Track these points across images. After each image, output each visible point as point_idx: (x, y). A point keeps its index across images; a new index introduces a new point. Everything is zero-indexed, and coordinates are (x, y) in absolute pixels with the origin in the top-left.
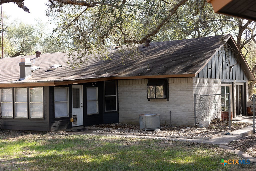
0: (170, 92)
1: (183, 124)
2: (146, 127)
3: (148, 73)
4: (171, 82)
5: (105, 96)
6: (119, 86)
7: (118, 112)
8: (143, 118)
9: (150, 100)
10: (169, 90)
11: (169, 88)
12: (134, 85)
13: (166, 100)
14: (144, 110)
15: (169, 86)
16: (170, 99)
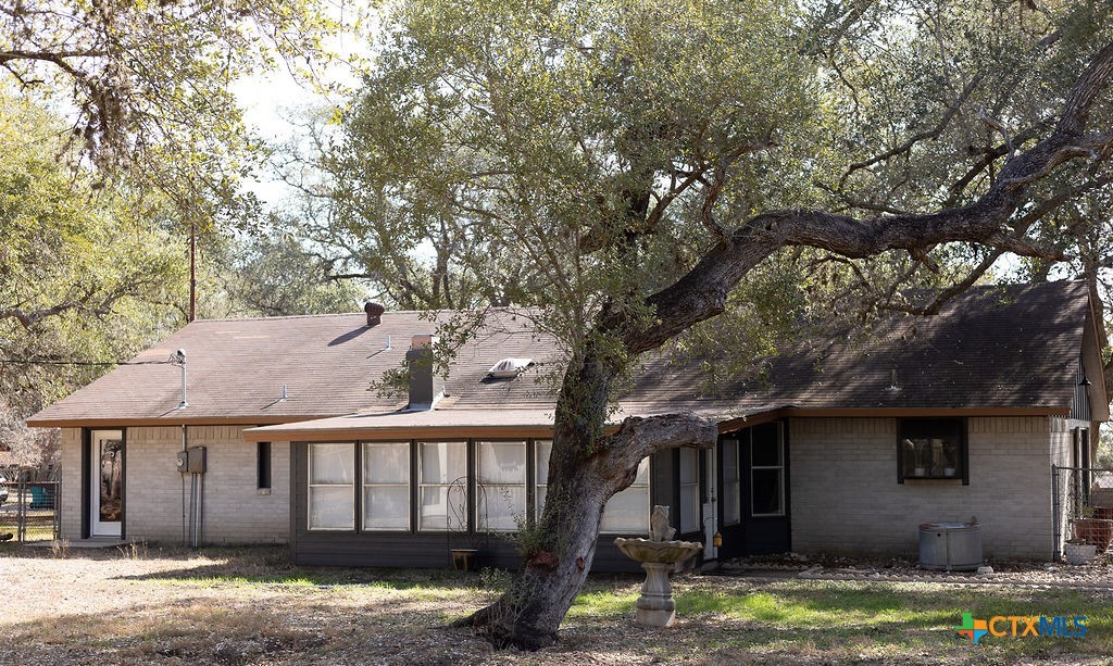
0: (971, 459)
1: (1017, 553)
2: (948, 560)
3: (897, 402)
4: (976, 430)
5: (753, 468)
6: (791, 436)
7: (787, 517)
8: (939, 535)
9: (905, 481)
10: (970, 452)
11: (970, 447)
12: (850, 436)
13: (960, 481)
14: (883, 512)
15: (970, 442)
16: (971, 480)
